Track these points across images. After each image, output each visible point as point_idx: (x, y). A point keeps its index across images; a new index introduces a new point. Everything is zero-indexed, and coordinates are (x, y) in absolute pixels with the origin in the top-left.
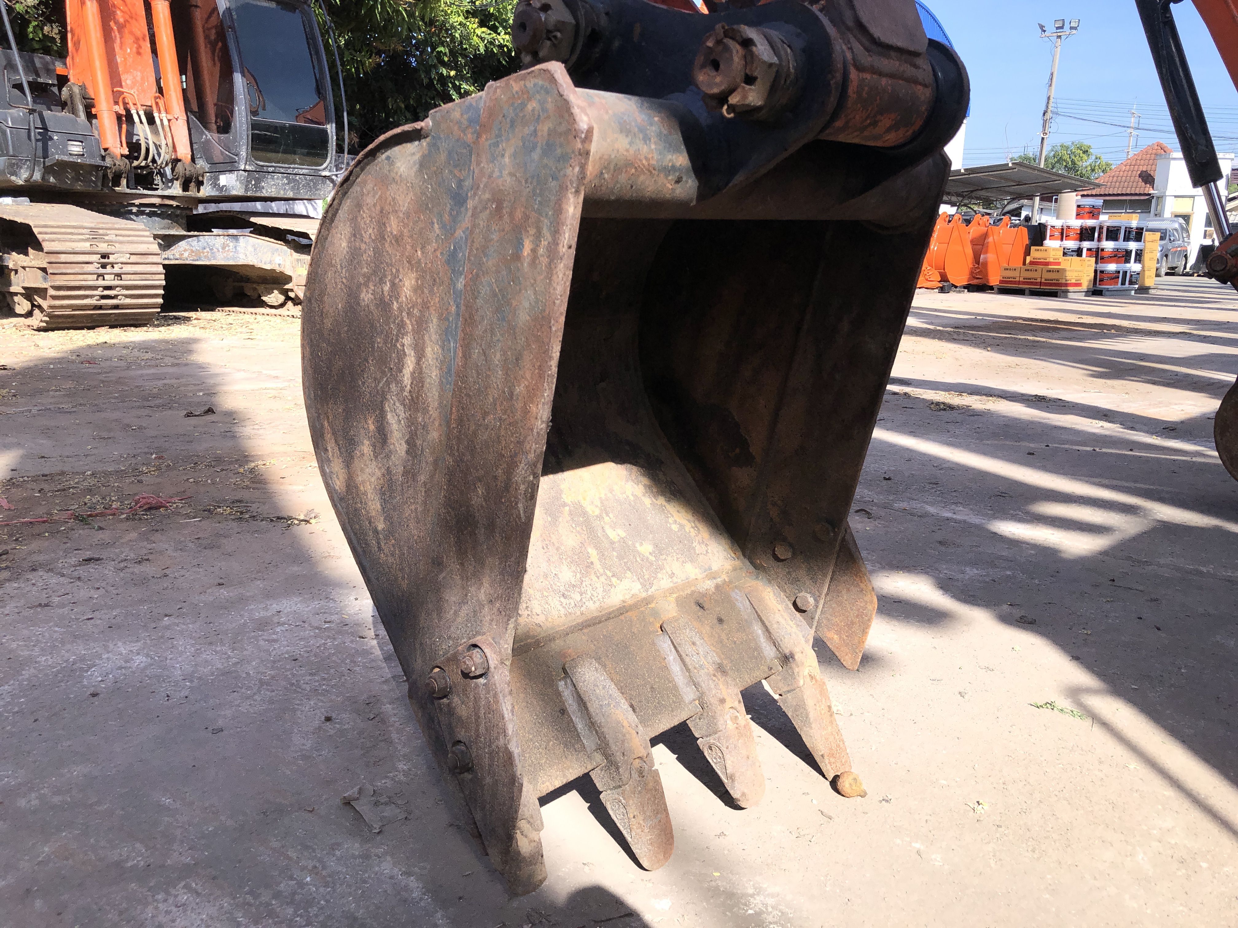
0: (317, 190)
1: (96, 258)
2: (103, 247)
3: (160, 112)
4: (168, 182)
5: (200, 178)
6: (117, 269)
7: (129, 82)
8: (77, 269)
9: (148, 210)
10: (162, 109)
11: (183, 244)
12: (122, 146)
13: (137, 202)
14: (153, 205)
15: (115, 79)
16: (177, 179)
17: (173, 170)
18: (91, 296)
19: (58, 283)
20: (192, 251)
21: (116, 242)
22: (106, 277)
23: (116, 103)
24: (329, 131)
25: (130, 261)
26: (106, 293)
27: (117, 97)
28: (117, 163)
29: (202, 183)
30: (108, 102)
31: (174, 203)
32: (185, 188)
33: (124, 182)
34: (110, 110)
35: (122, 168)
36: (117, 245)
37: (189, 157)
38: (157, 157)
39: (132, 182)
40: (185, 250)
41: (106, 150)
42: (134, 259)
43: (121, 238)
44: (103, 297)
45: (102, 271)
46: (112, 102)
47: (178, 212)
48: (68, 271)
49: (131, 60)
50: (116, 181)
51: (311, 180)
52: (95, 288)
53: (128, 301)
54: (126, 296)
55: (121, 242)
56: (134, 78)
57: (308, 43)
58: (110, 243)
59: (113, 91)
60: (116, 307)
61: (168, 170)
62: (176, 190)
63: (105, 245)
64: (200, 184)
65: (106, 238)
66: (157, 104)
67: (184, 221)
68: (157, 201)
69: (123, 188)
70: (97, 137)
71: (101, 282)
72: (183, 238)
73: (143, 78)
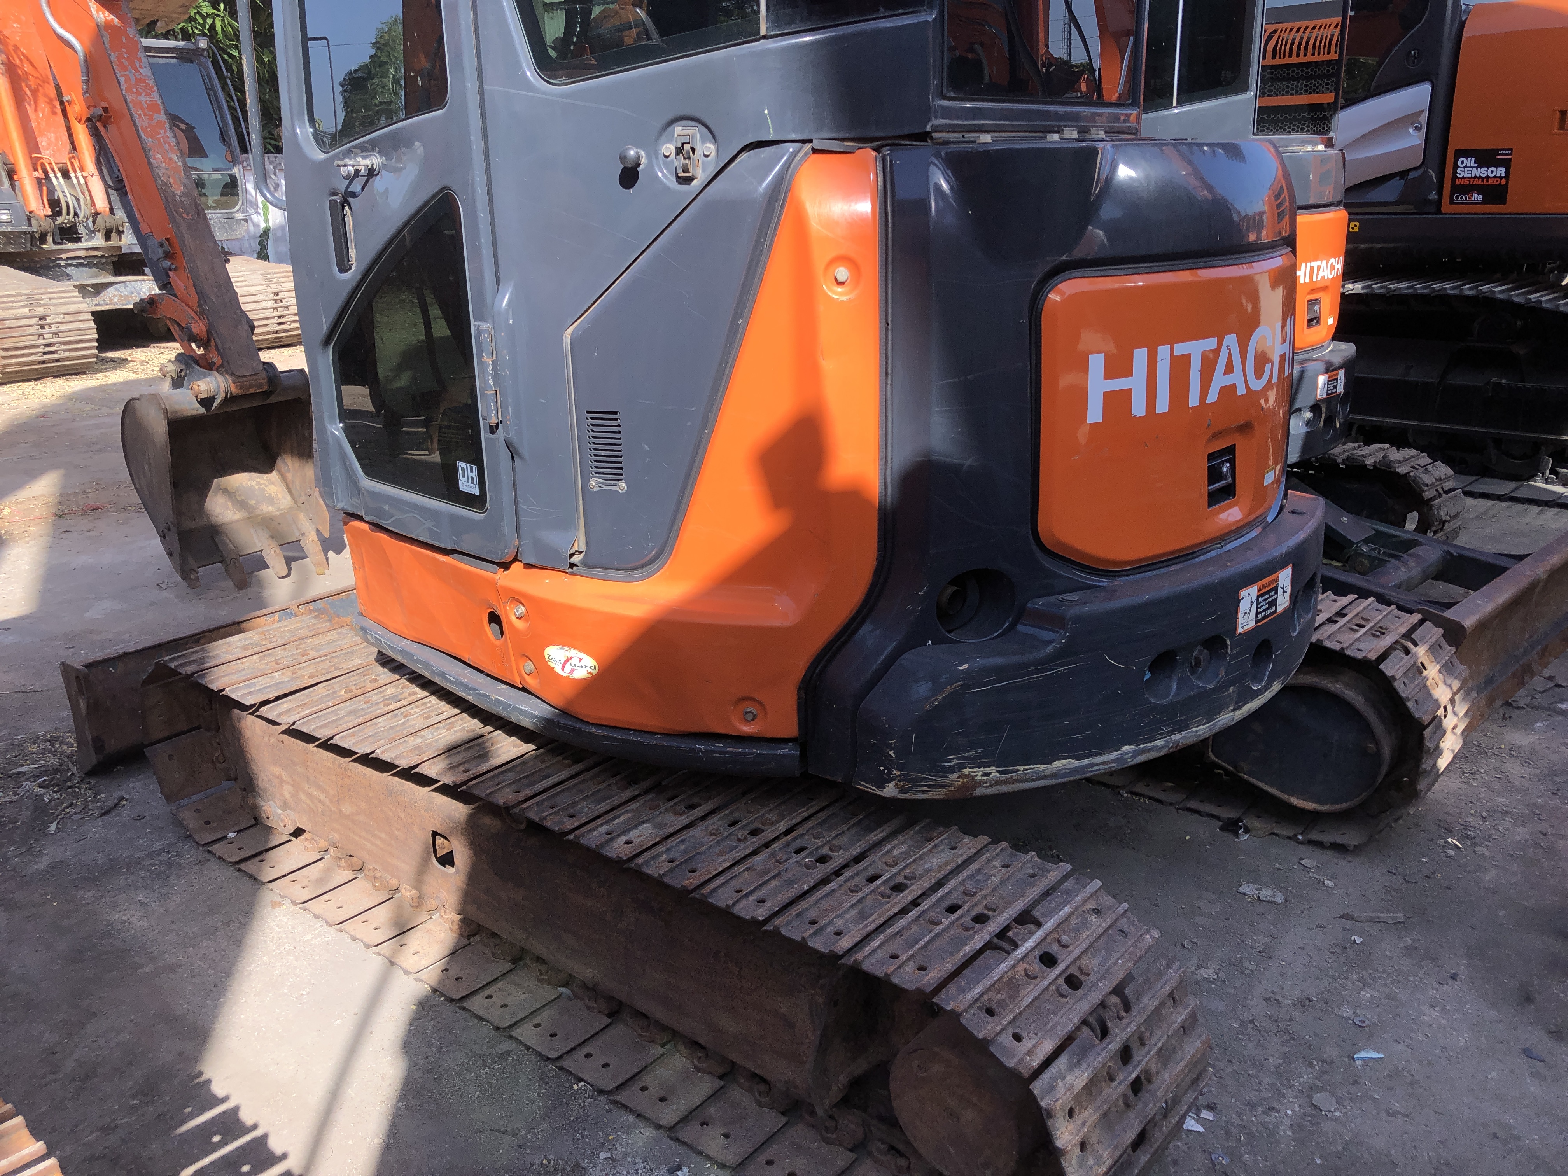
0: (233, 231)
1: (34, 321)
2: (40, 311)
3: (75, 171)
4: (92, 233)
5: (121, 229)
6: (54, 328)
7: (44, 144)
8: (20, 332)
9: (75, 262)
10: (77, 169)
11: (111, 290)
12: (44, 207)
13: (64, 256)
14: (79, 258)
15: (32, 145)
16: (99, 231)
17: (94, 222)
18: (35, 354)
19: (6, 346)
20: (121, 296)
21: (51, 305)
22: (46, 336)
23: (36, 169)
24: (237, 176)
25: (65, 320)
26: (48, 349)
27: (35, 163)
28: (42, 224)
29: (123, 232)
30: (28, 170)
31: (99, 254)
32: (108, 237)
33: (50, 239)
34: (31, 176)
35: (47, 228)
36: (52, 308)
37: (108, 209)
38: (78, 211)
39: (58, 239)
40: (114, 296)
41: (30, 212)
42: (67, 318)
43: (54, 301)
44: (45, 353)
45: (41, 331)
46: (31, 167)
47: (104, 260)
48: (13, 335)
49: (44, 123)
50: (43, 238)
51: (227, 223)
52: (37, 346)
53: (67, 354)
54: (65, 351)
55: (55, 305)
56: (49, 139)
57: (208, 94)
58: (45, 306)
59: (31, 157)
60: (57, 360)
61: (90, 222)
62: (98, 241)
63: (41, 309)
64: (120, 233)
65: (42, 302)
66: (72, 164)
67: (111, 267)
68: (82, 253)
69: (49, 245)
70: (22, 203)
71: (42, 341)
72: (111, 284)
73: (56, 138)
